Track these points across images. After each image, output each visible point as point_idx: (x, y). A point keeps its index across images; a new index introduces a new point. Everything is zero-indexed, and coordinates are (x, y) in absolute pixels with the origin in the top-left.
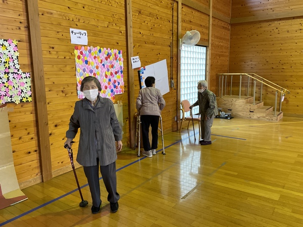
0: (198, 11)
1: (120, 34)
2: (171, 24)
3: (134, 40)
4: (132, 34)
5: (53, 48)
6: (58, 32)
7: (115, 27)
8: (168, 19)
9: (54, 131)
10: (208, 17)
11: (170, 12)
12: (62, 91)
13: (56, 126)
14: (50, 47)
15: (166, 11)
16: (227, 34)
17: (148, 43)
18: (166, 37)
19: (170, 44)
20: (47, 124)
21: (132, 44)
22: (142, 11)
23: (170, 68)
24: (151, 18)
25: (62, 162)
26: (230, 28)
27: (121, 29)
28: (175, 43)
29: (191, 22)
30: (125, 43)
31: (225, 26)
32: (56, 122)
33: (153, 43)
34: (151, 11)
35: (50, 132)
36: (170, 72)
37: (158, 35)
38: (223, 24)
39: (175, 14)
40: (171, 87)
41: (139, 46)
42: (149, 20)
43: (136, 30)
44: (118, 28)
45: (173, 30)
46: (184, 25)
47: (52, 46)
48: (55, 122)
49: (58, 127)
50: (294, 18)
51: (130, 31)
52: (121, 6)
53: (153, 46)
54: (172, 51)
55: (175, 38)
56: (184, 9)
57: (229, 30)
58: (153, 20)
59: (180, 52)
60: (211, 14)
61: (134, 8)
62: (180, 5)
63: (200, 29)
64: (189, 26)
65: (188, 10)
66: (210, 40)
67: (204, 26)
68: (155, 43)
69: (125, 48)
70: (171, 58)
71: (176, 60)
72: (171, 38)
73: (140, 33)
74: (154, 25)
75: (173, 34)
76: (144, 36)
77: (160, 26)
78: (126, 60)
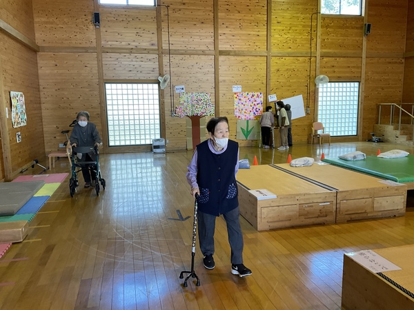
0: (345, 57)
1: (262, 84)
2: (309, 72)
5: (225, 94)
7: (259, 81)
8: (306, 69)
10: (360, 59)
11: (307, 65)
15: (303, 64)
16: (401, 68)
17: (285, 86)
18: (302, 81)
19: (306, 85)
22: (280, 70)
24: (288, 72)
26: (403, 61)
29: (333, 66)
31: (393, 61)
34: (289, 68)
36: (306, 103)
37: (294, 80)
38: (388, 60)
39: (313, 65)
41: (276, 89)
45: (310, 75)
46: (324, 70)
52: (264, 70)
53: (289, 88)
54: (308, 89)
55: (312, 80)
56: (325, 59)
57: (402, 63)
58: (290, 73)
59: (318, 89)
60: (364, 56)
61: (273, 69)
62: (318, 58)
63: (348, 70)
64: (332, 69)
65: (330, 58)
66: (363, 76)
67: (354, 67)
68: (291, 86)
69: (265, 91)
70: (307, 93)
71: (313, 95)
72: (309, 80)
73: (278, 81)
74: (291, 75)
75: (310, 78)
76: (281, 83)
77: (297, 75)
78: (265, 97)
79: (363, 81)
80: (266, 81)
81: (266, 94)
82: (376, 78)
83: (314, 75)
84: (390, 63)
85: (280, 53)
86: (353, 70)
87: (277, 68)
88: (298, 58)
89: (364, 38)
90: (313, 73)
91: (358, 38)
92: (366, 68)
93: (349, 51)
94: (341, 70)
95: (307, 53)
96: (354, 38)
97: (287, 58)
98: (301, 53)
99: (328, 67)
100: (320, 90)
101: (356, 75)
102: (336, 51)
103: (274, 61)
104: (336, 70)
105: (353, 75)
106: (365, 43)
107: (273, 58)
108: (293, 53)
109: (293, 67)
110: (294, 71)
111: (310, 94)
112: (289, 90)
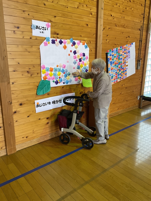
1: (91, 16)
2: (143, 8)
3: (104, 22)
4: (102, 15)
5: (18, 28)
6: (24, 11)
7: (85, 8)
8: (141, 3)
9: (18, 110)
12: (28, 72)
13: (21, 104)
14: (15, 27)
17: (119, 26)
18: (137, 21)
19: (140, 28)
20: (11, 103)
21: (102, 26)
23: (138, 51)
25: (27, 137)
27: (92, 10)
28: (145, 27)
30: (95, 25)
36: (137, 55)
40: (137, 69)
41: (109, 28)
43: (107, 12)
44: (89, 10)
45: (144, 14)
47: (17, 25)
48: (20, 101)
49: (23, 106)
51: (102, 13)
53: (123, 29)
54: (141, 35)
55: (146, 22)
68: (125, 26)
69: (95, 30)
70: (140, 41)
71: (144, 44)
72: (142, 22)
73: (111, 16)
74: (126, 8)
75: (144, 17)
76: (115, 19)
77: (132, 9)
78: (95, 42)
80: (95, 11)
81: (95, 35)
83: (148, 15)
110: (130, 1)
111: (142, 41)
112: (123, 32)
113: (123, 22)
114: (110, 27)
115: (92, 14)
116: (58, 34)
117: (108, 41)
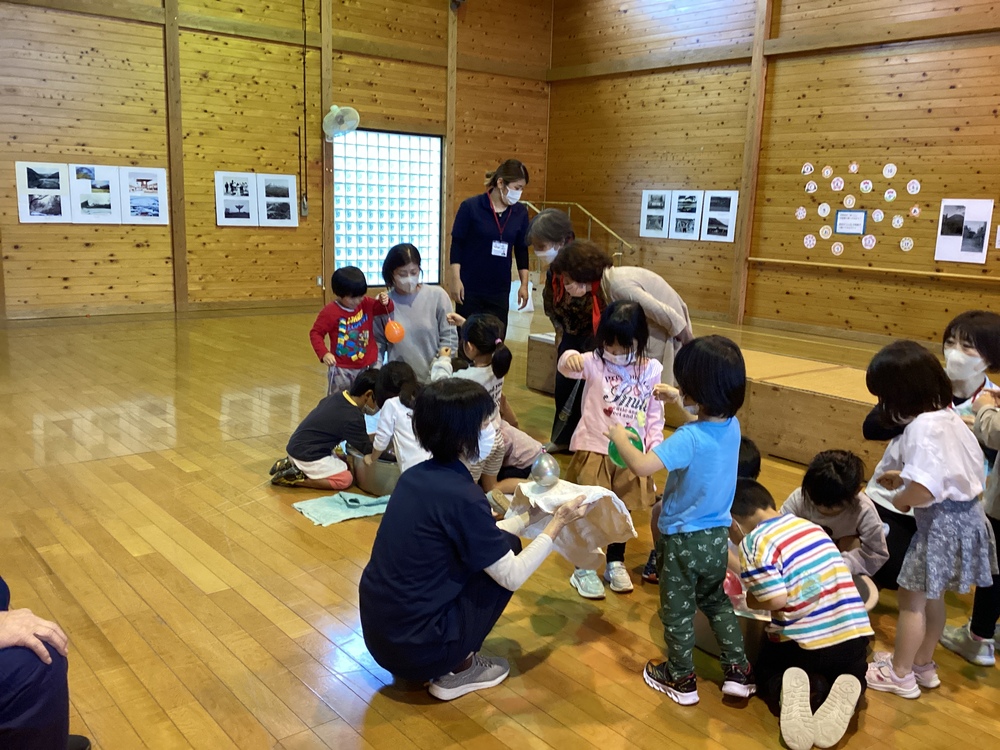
0: (402, 61)
1: (152, 114)
2: (300, 93)
5: (15, 138)
6: (24, 116)
7: (141, 103)
8: (293, 83)
9: (12, 254)
10: (443, 71)
11: (295, 71)
13: (16, 247)
14: (10, 137)
15: (283, 68)
16: (542, 108)
17: (229, 129)
18: (283, 117)
19: (295, 130)
22: (210, 74)
24: (235, 84)
25: (26, 302)
26: (547, 90)
27: (155, 106)
28: (313, 128)
29: (371, 84)
30: (165, 128)
31: (524, 87)
32: (16, 241)
33: (244, 129)
34: (238, 71)
35: (4, 255)
37: (260, 113)
38: (513, 84)
39: (313, 72)
41: (201, 134)
42: (231, 87)
44: (148, 105)
45: (305, 103)
46: (346, 91)
49: (20, 250)
50: (653, 72)
52: (156, 69)
53: (242, 135)
54: (303, 145)
55: (313, 118)
56: (349, 60)
57: (546, 96)
58: (243, 88)
59: (330, 146)
60: (452, 63)
61: (188, 69)
62: (328, 53)
63: (411, 98)
64: (366, 93)
65: (363, 61)
66: (452, 122)
67: (427, 93)
68: (248, 129)
69: (165, 137)
70: (300, 157)
71: (317, 163)
72: (302, 118)
73: (206, 111)
74: (246, 96)
75: (305, 111)
76: (217, 118)
77: (265, 96)
78: (166, 158)
79: (450, 136)
80: (164, 106)
81: (166, 147)
82: (484, 129)
83: (318, 104)
84: (517, 91)
85: (208, 22)
86: (425, 100)
87: (201, 67)
88: (269, 46)
89: (451, 14)
90: (313, 97)
91: (435, 12)
92: (459, 99)
93: (412, 45)
94: (393, 96)
95: (292, 34)
96: (426, 11)
97: (233, 41)
98: (276, 33)
99: (356, 85)
100: (337, 150)
101: (434, 117)
102: (376, 39)
103: (189, 45)
104: (380, 95)
105: (426, 115)
106: (453, 30)
107: (186, 35)
108: (250, 28)
109: (253, 72)
110: (257, 83)
111: (306, 158)
112: (243, 141)
113: (238, 122)
114: (201, 131)
115: (155, 112)
116: (83, 145)
117: (201, 156)
